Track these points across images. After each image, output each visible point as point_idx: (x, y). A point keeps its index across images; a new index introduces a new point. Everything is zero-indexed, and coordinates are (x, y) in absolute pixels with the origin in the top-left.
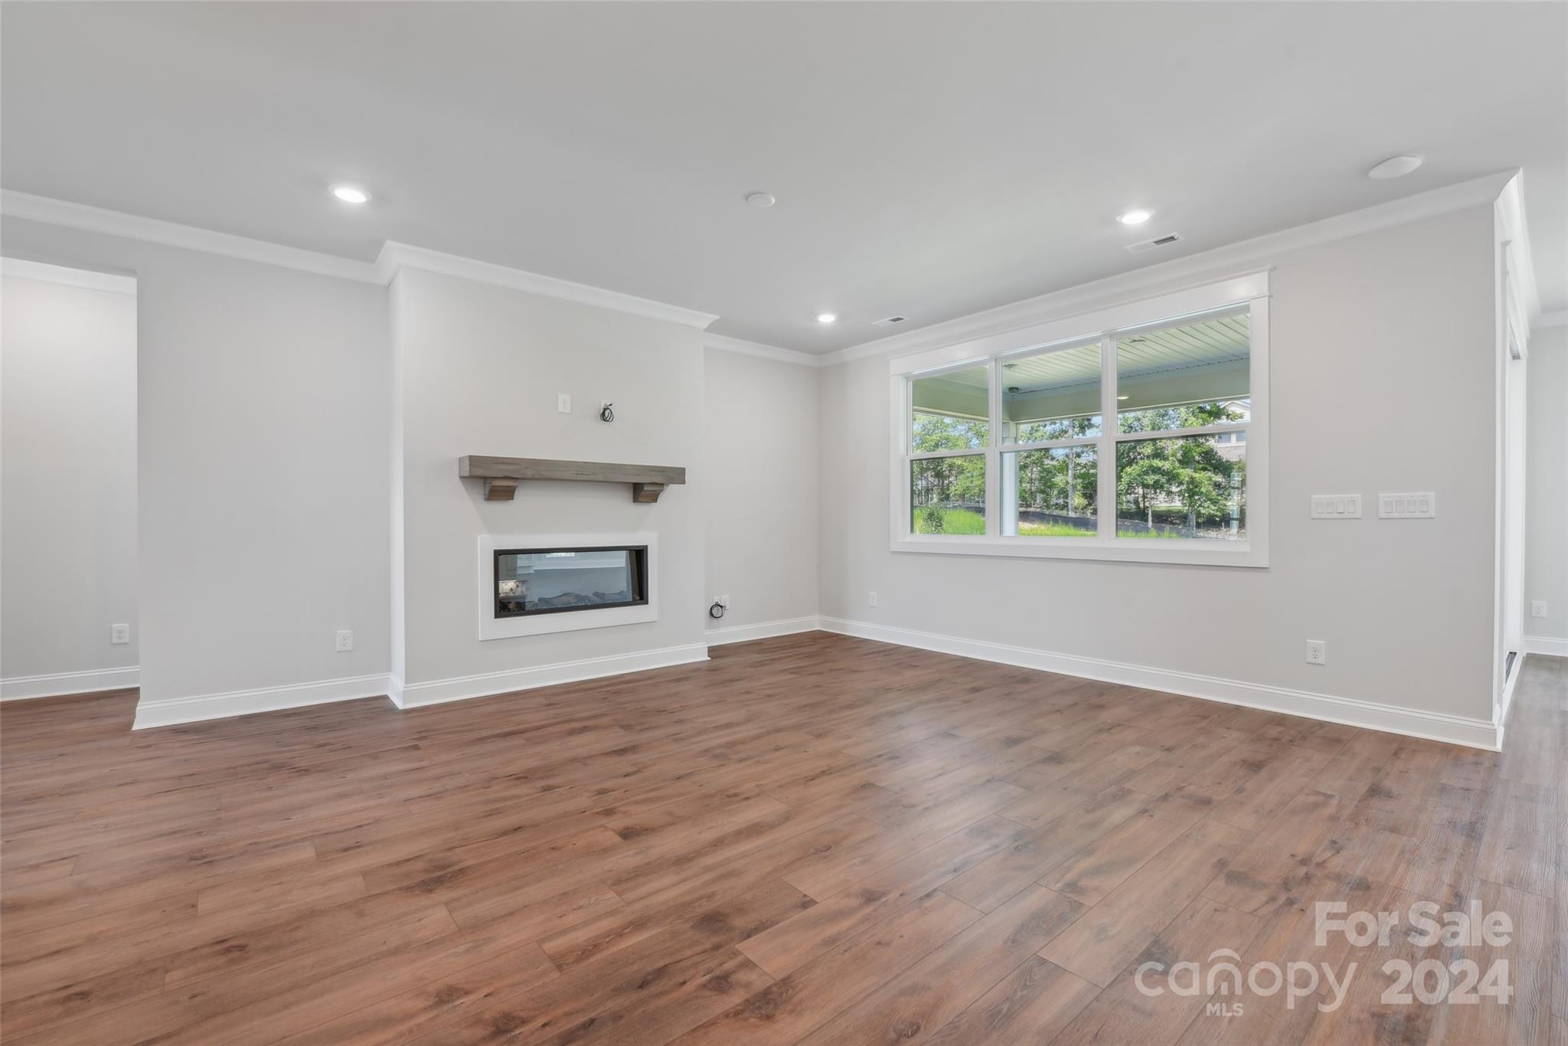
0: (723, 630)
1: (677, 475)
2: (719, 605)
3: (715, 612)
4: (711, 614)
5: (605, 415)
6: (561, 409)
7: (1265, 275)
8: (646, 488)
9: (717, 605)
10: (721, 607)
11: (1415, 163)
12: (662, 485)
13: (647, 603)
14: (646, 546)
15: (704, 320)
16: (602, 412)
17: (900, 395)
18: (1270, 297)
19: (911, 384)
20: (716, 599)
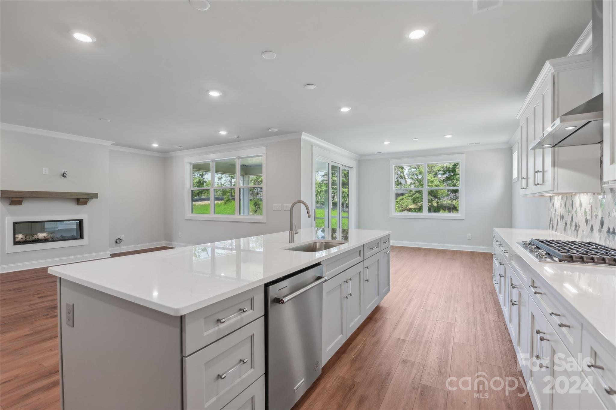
0: (121, 247)
1: (95, 196)
2: (120, 239)
3: (118, 241)
4: (116, 242)
5: (64, 175)
6: (44, 173)
7: (265, 148)
8: (81, 200)
9: (119, 239)
10: (121, 239)
11: (276, 130)
12: (89, 199)
13: (83, 239)
14: (83, 219)
15: (108, 143)
16: (63, 174)
17: (188, 170)
18: (266, 153)
19: (192, 166)
20: (119, 237)
